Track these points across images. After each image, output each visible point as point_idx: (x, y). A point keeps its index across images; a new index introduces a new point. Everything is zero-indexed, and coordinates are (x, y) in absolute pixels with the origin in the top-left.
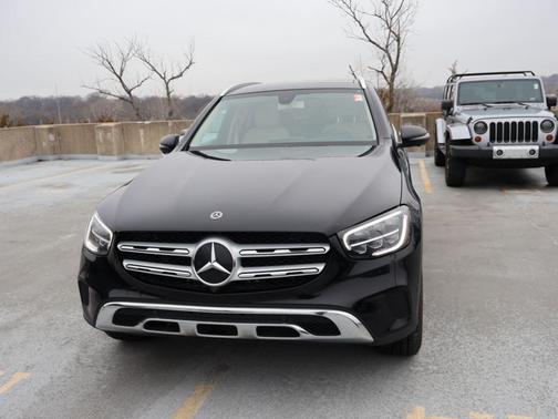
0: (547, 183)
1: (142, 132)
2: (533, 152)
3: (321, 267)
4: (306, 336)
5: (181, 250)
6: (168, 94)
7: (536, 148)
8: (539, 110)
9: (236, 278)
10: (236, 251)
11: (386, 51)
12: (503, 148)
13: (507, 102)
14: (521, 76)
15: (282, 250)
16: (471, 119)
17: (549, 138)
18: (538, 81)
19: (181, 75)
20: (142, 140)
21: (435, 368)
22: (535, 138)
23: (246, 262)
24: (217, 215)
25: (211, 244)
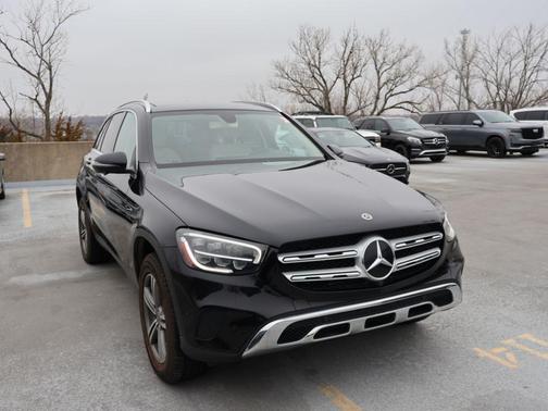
3: (439, 251)
5: (349, 252)
9: (395, 269)
11: (39, 78)
24: (367, 217)
25: (375, 242)
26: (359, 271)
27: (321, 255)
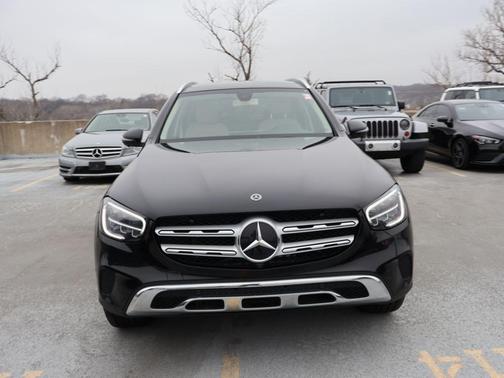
0: (402, 170)
1: (22, 132)
2: (395, 146)
3: (351, 239)
4: (340, 300)
5: (224, 231)
6: (34, 95)
7: (398, 142)
8: (393, 111)
9: (281, 253)
10: (280, 229)
11: (240, 62)
12: (373, 143)
13: (369, 106)
14: (373, 84)
15: (320, 226)
16: (345, 119)
17: (407, 134)
18: (390, 88)
19: (46, 78)
20: (23, 140)
21: (414, 320)
22: (396, 134)
23: (288, 238)
24: (256, 197)
25: (256, 223)
26: (236, 251)
27: (196, 232)
